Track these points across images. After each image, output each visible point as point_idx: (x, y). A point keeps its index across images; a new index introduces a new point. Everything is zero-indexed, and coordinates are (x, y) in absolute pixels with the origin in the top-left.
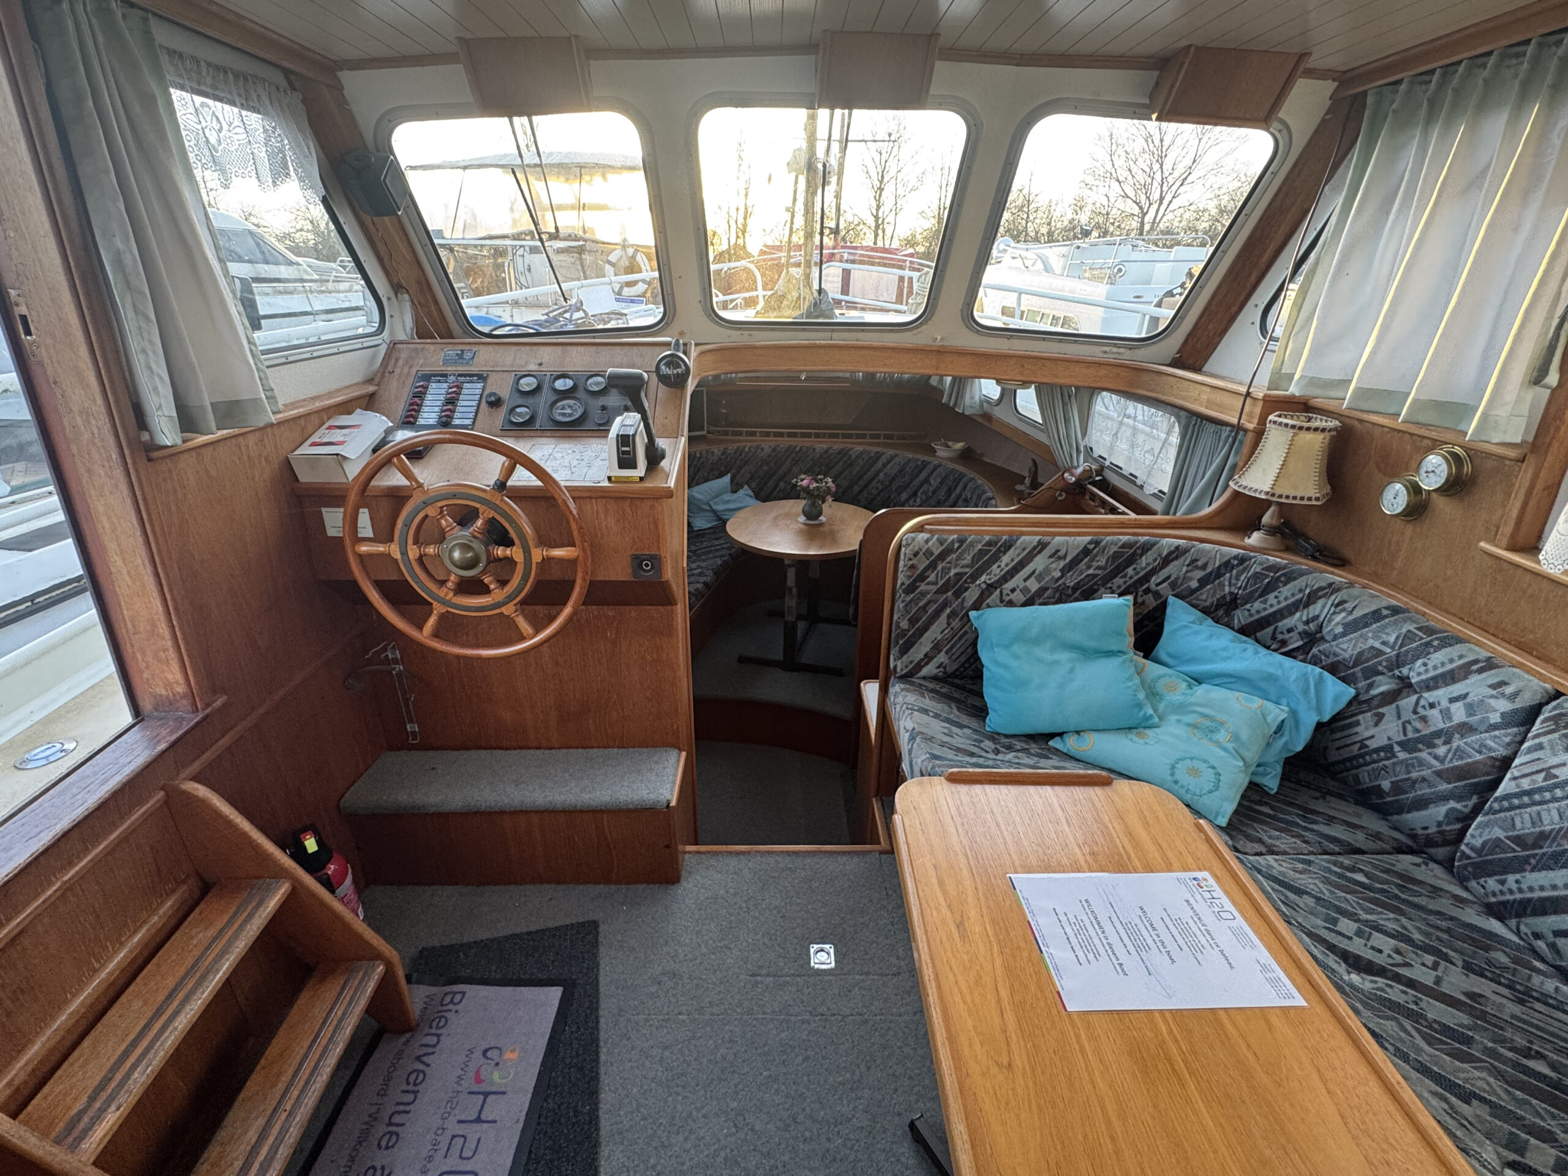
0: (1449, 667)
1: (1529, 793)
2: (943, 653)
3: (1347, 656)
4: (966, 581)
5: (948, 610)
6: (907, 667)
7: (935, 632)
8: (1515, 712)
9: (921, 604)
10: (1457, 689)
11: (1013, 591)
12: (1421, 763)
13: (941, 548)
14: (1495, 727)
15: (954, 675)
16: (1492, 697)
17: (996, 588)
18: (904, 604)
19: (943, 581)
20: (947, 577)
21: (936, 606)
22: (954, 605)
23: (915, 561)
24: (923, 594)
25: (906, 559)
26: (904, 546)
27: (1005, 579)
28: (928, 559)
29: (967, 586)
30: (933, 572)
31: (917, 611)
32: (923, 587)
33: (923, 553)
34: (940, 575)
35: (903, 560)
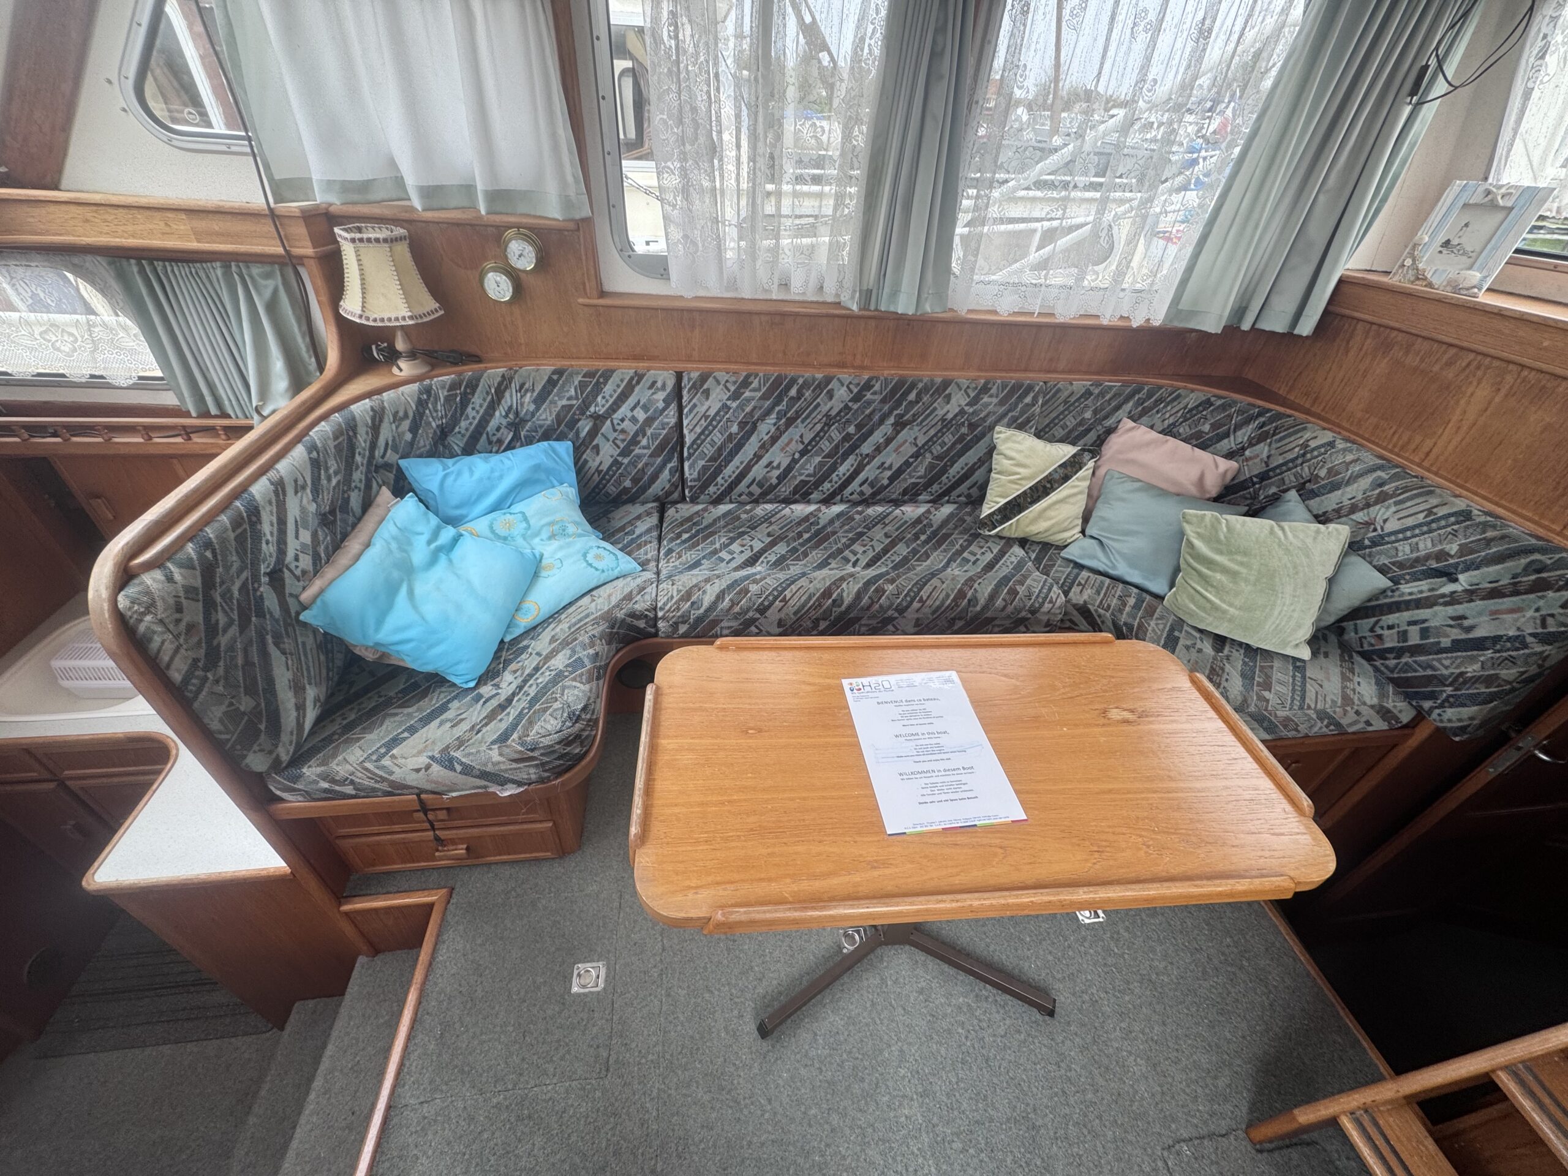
0: (619, 390)
1: (702, 433)
2: (308, 687)
3: (548, 422)
4: (255, 591)
6: (290, 742)
7: (282, 676)
8: (668, 395)
10: (631, 401)
11: (297, 559)
12: (639, 457)
13: (198, 573)
14: (664, 409)
15: (329, 698)
16: (653, 394)
17: (281, 570)
18: (222, 682)
19: (236, 612)
20: (235, 602)
21: (255, 648)
22: (269, 628)
23: (187, 618)
24: (231, 648)
25: (171, 627)
26: (144, 614)
27: (282, 552)
28: (198, 601)
29: (258, 593)
30: (217, 612)
31: (244, 674)
32: (224, 640)
33: (183, 601)
34: (226, 608)
35: (163, 633)
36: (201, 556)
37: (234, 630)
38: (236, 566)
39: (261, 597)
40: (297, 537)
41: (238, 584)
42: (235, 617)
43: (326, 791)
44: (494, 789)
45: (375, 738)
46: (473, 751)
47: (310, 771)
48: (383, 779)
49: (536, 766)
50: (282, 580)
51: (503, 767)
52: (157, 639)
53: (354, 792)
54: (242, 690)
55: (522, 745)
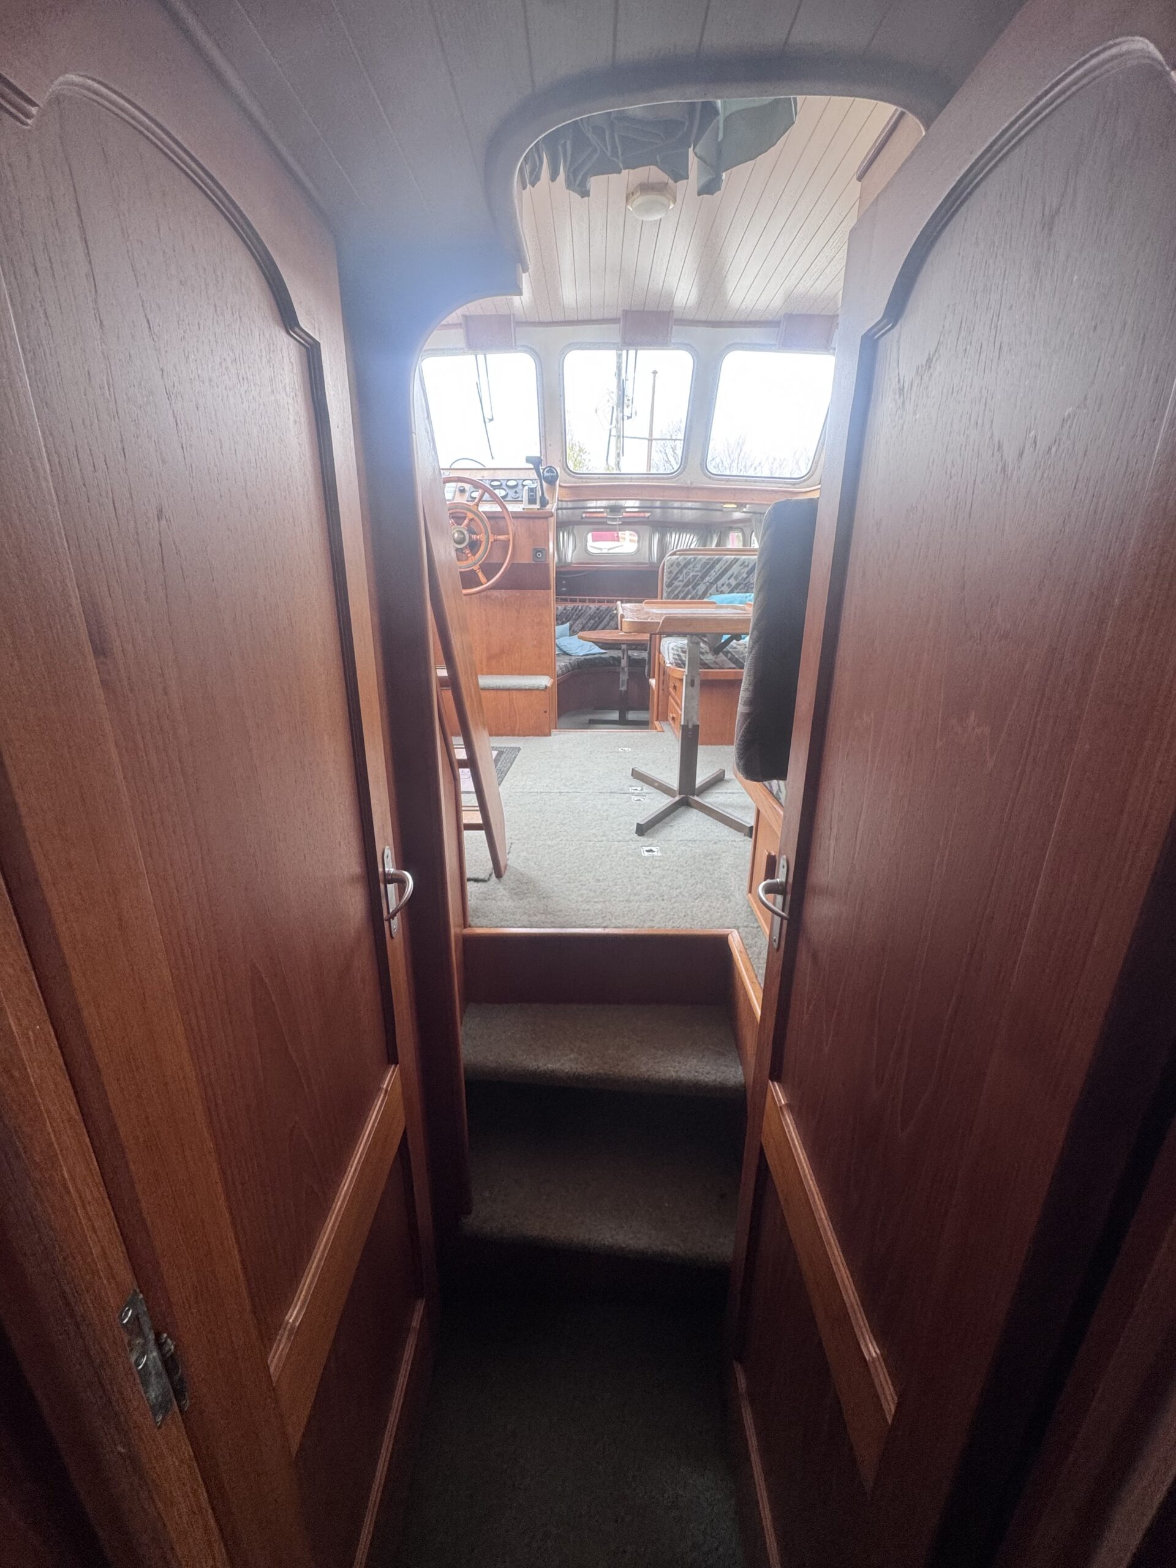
4: (698, 580)
5: (690, 596)
13: (685, 562)
17: (713, 585)
23: (672, 569)
37: (682, 584)
38: (696, 569)
39: (699, 585)
40: (729, 579)
41: (694, 573)
42: (686, 580)
50: (712, 587)
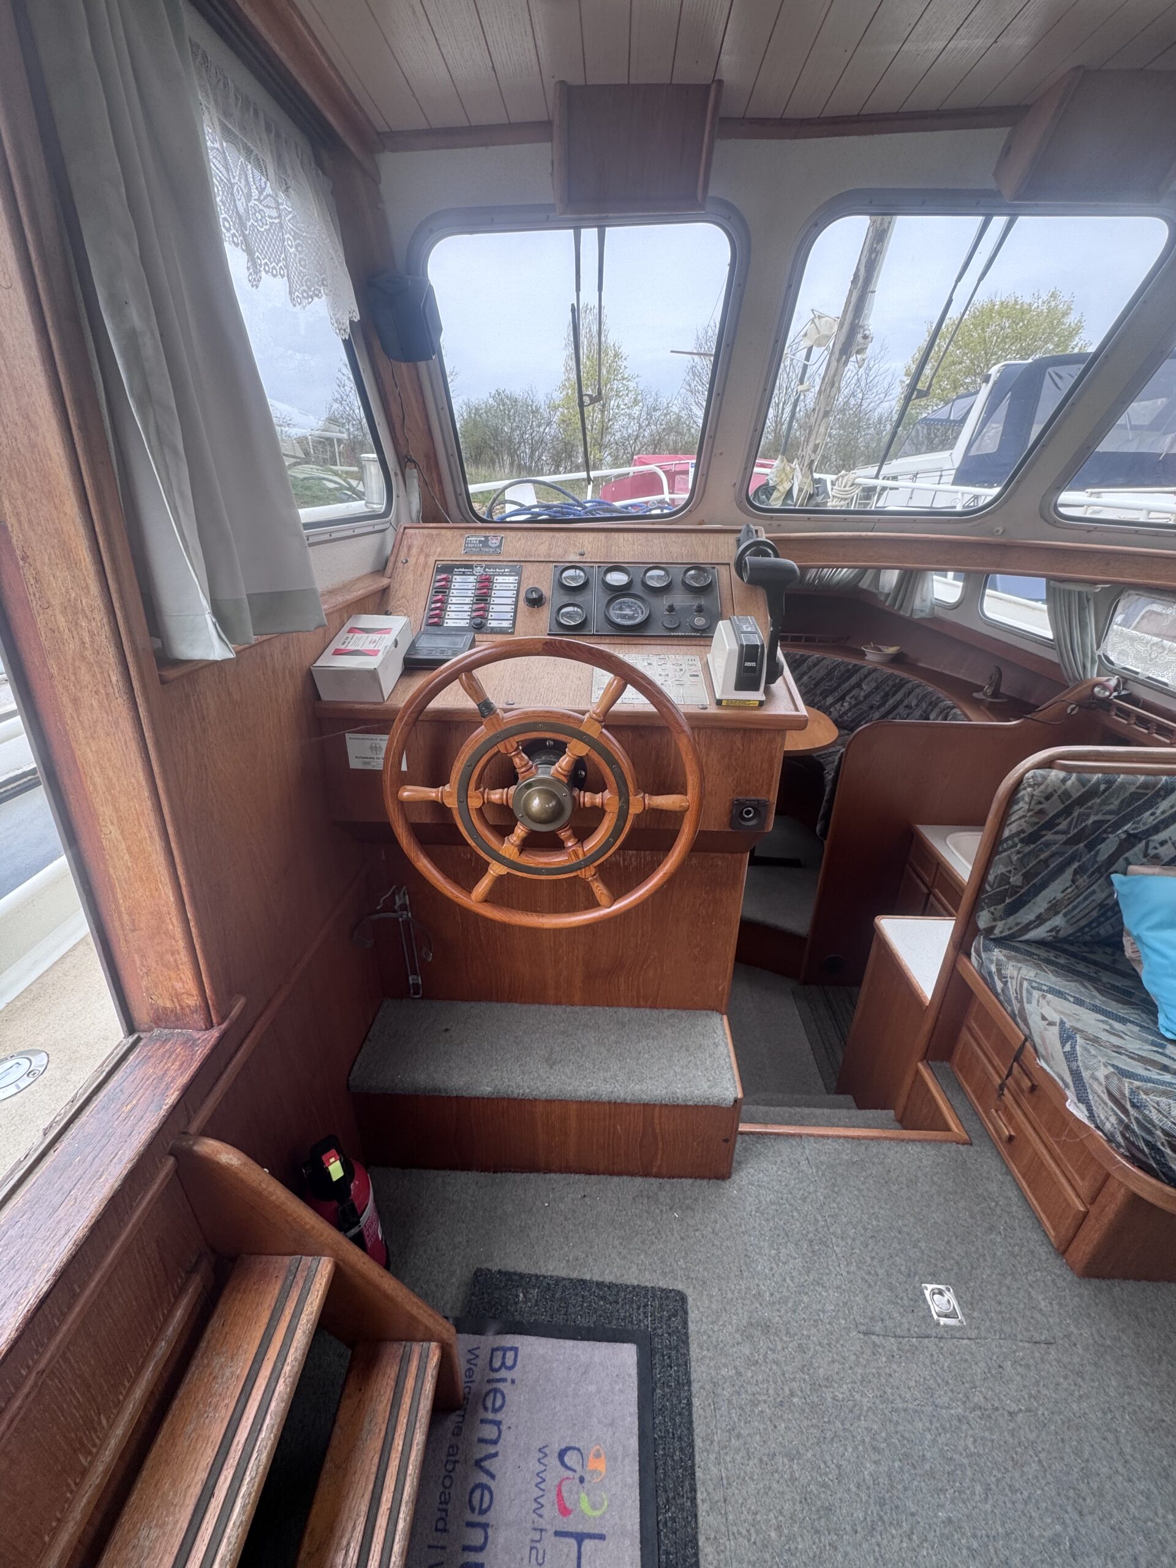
2: (1061, 915)
4: (1105, 831)
5: (1076, 865)
6: (1010, 929)
7: (1055, 890)
9: (1042, 857)
11: (1162, 843)
13: (1083, 790)
15: (1065, 940)
17: (1140, 840)
18: (1019, 856)
19: (1076, 830)
20: (1083, 825)
21: (1061, 859)
22: (1084, 859)
23: (1045, 806)
24: (1048, 845)
25: (1033, 803)
26: (1030, 786)
27: (1156, 829)
28: (1063, 803)
29: (1105, 836)
30: (1065, 819)
31: (1036, 865)
32: (1049, 836)
33: (1056, 796)
34: (1074, 822)
35: (1026, 803)
36: (1098, 783)
38: (1111, 807)
39: (1104, 839)
41: (1099, 818)
43: (990, 973)
44: (1071, 1094)
45: (1051, 979)
46: (1093, 1052)
47: (997, 954)
48: (1021, 1001)
49: (1121, 1121)
50: (1134, 845)
51: (1095, 1086)
52: (1021, 804)
53: (999, 991)
54: (1024, 871)
55: (1132, 1092)
